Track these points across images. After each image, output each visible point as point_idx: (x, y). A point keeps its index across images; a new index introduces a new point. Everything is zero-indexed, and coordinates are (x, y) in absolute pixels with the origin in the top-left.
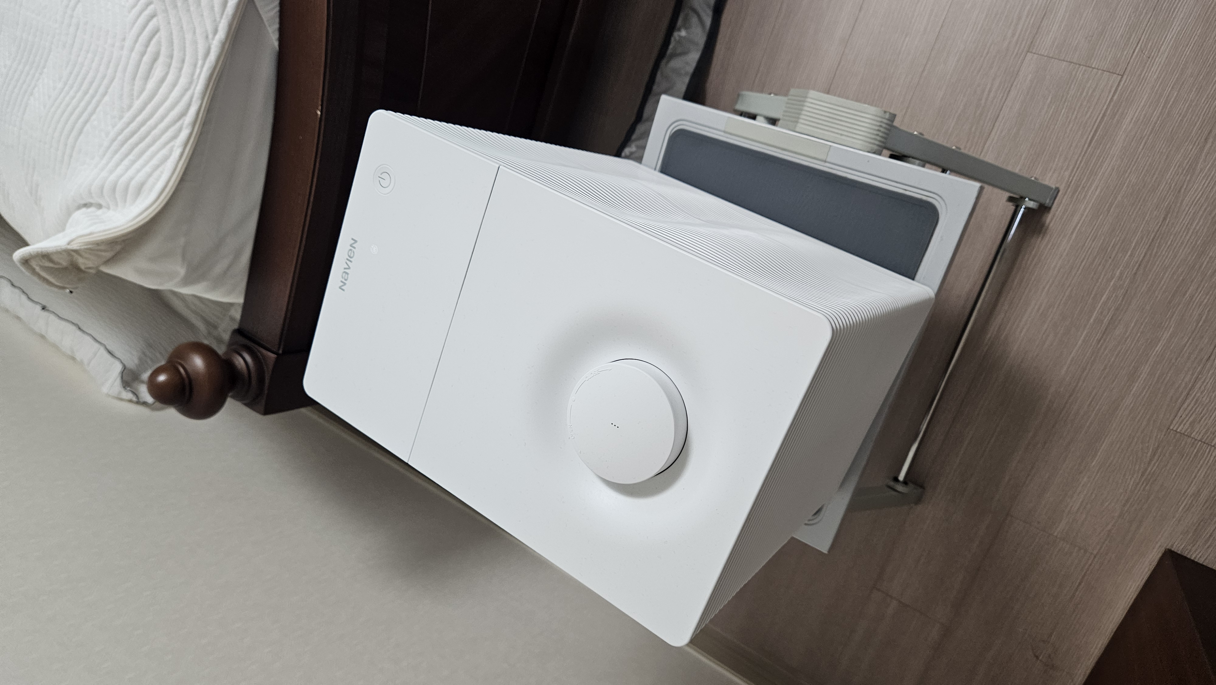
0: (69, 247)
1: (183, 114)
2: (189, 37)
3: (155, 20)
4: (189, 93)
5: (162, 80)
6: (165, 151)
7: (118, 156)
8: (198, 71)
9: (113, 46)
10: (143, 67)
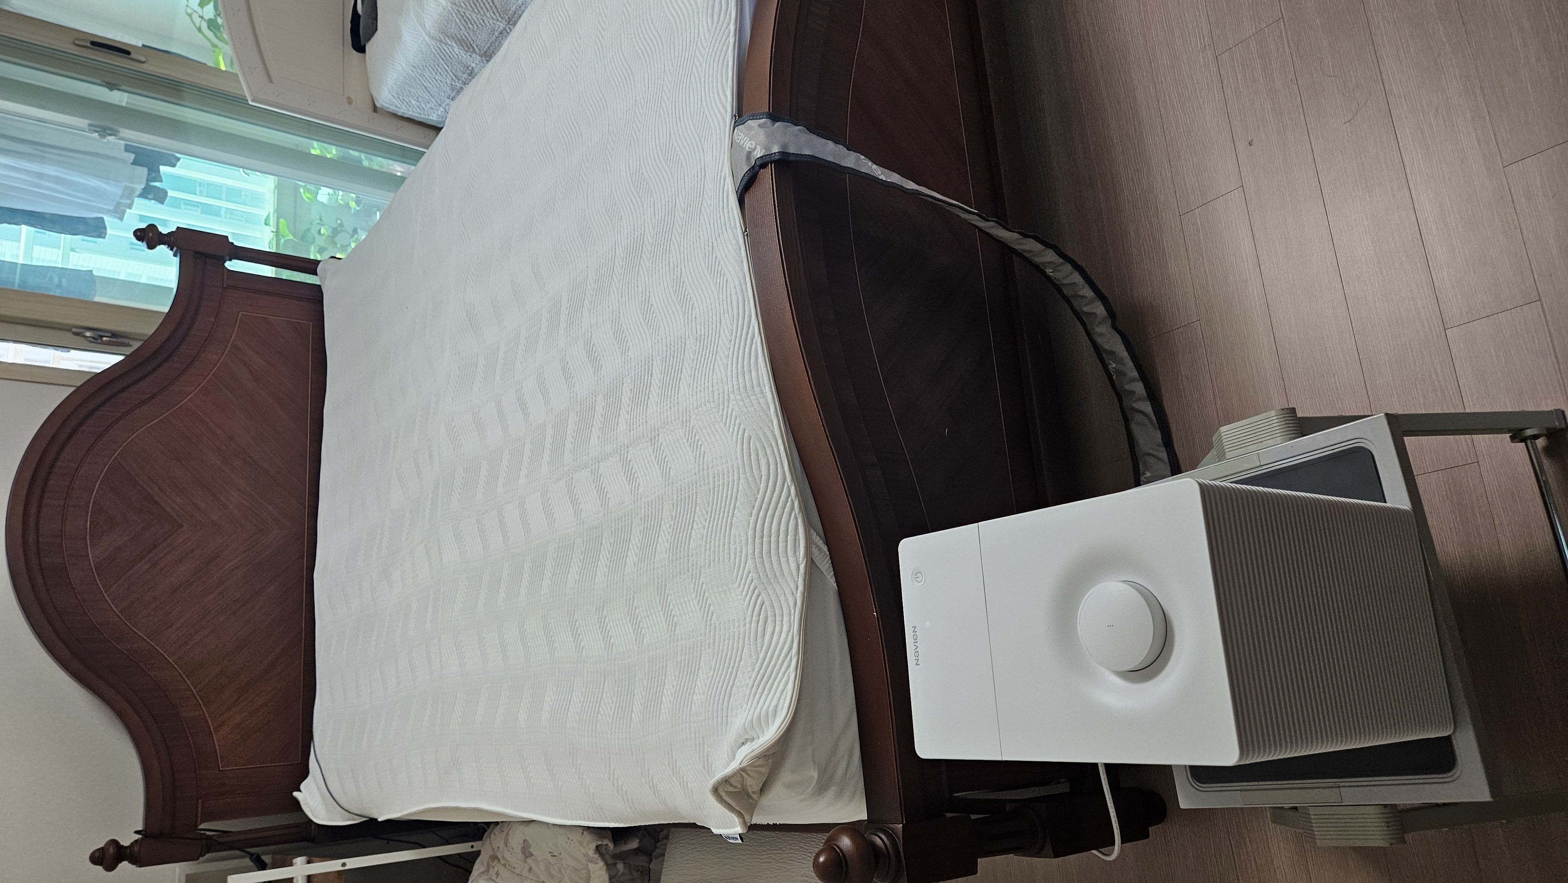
0: (741, 766)
1: (790, 649)
2: (782, 598)
3: (760, 597)
4: (791, 634)
5: (773, 633)
6: (785, 678)
7: (757, 696)
8: (792, 617)
9: (739, 626)
10: (760, 629)
